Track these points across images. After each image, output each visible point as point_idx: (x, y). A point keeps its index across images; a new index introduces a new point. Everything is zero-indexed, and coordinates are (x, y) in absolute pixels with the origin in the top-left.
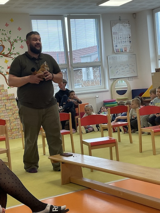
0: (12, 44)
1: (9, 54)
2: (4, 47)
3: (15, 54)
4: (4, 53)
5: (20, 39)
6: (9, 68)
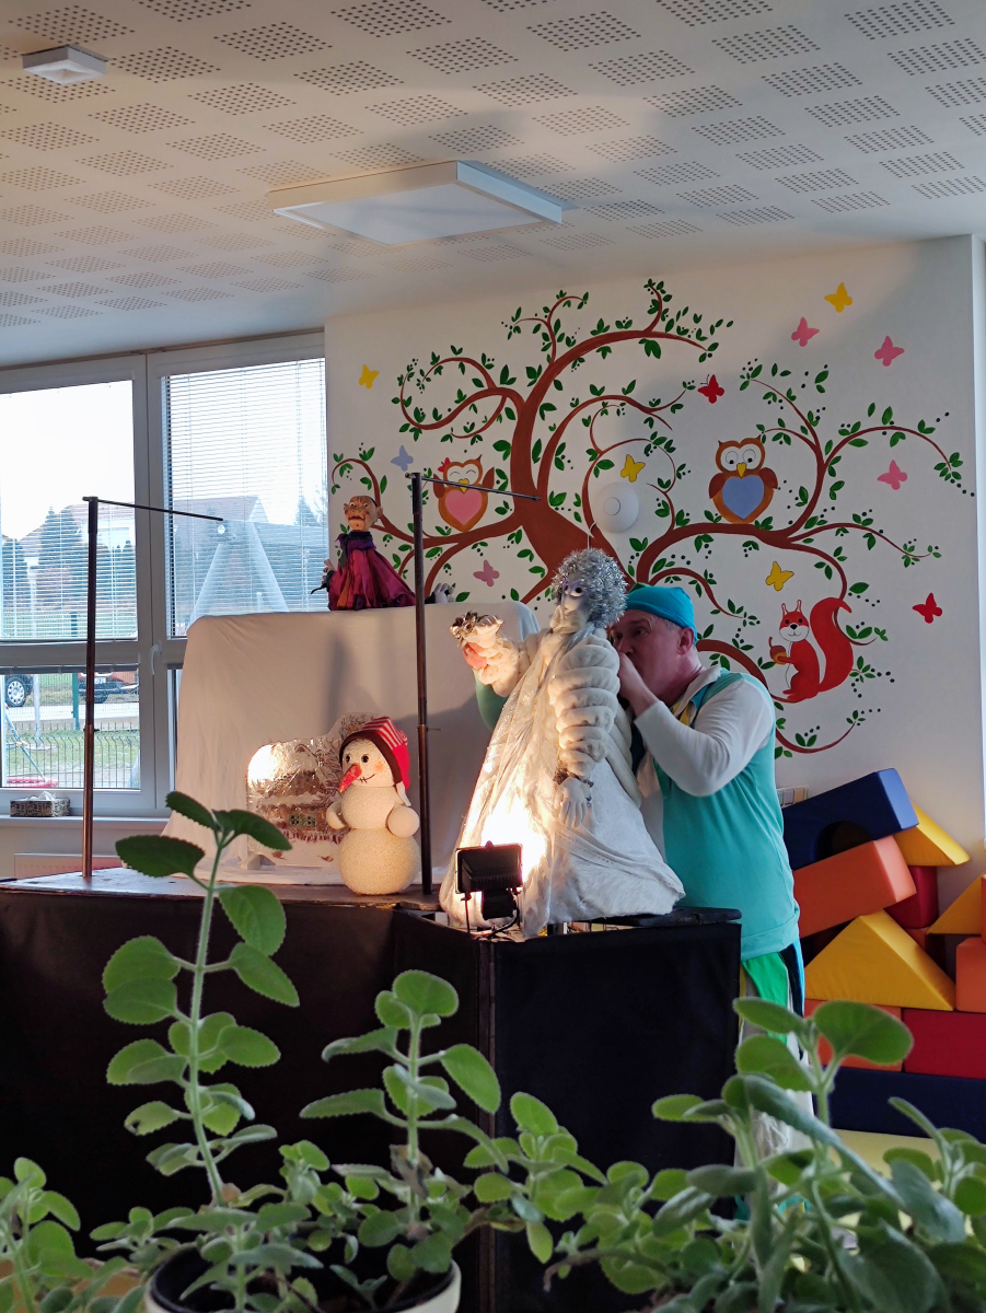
0: (825, 458)
2: (769, 479)
3: (842, 528)
4: (770, 519)
5: (884, 421)
6: (793, 619)
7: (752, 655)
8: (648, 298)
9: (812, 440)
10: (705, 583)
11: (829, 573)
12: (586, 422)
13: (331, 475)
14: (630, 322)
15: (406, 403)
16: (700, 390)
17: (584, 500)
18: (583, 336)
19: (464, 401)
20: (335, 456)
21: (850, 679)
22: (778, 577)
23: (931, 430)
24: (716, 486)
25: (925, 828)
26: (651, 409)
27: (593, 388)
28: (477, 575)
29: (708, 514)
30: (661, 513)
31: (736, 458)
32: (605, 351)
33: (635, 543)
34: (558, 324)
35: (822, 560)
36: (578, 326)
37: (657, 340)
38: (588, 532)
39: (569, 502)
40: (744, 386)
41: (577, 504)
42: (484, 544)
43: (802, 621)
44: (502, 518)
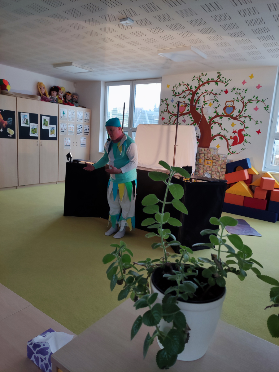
0: (244, 105)
1: (238, 117)
2: (234, 108)
3: (245, 117)
4: (233, 115)
5: (256, 99)
6: (234, 132)
7: (227, 138)
8: (217, 75)
9: (243, 101)
10: (220, 125)
11: (242, 125)
12: (204, 96)
13: (160, 103)
14: (213, 79)
15: (174, 91)
16: (224, 92)
17: (202, 110)
18: (205, 81)
19: (184, 91)
20: (161, 100)
21: (243, 143)
22: (233, 125)
23: (264, 101)
24: (225, 108)
25: (252, 168)
26: (215, 95)
27: (206, 90)
28: (182, 121)
29: (222, 113)
30: (214, 113)
31: (229, 104)
32: (208, 84)
33: (209, 117)
34: (201, 79)
35: (241, 122)
36: (204, 79)
37: (218, 82)
38: (202, 115)
39: (199, 110)
40: (232, 91)
41: (200, 110)
42: (184, 116)
43: (236, 132)
44: (187, 112)
